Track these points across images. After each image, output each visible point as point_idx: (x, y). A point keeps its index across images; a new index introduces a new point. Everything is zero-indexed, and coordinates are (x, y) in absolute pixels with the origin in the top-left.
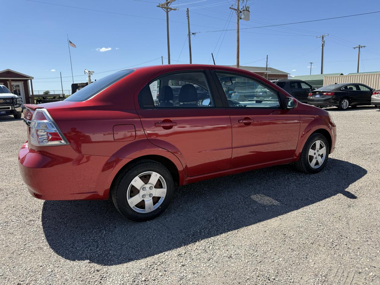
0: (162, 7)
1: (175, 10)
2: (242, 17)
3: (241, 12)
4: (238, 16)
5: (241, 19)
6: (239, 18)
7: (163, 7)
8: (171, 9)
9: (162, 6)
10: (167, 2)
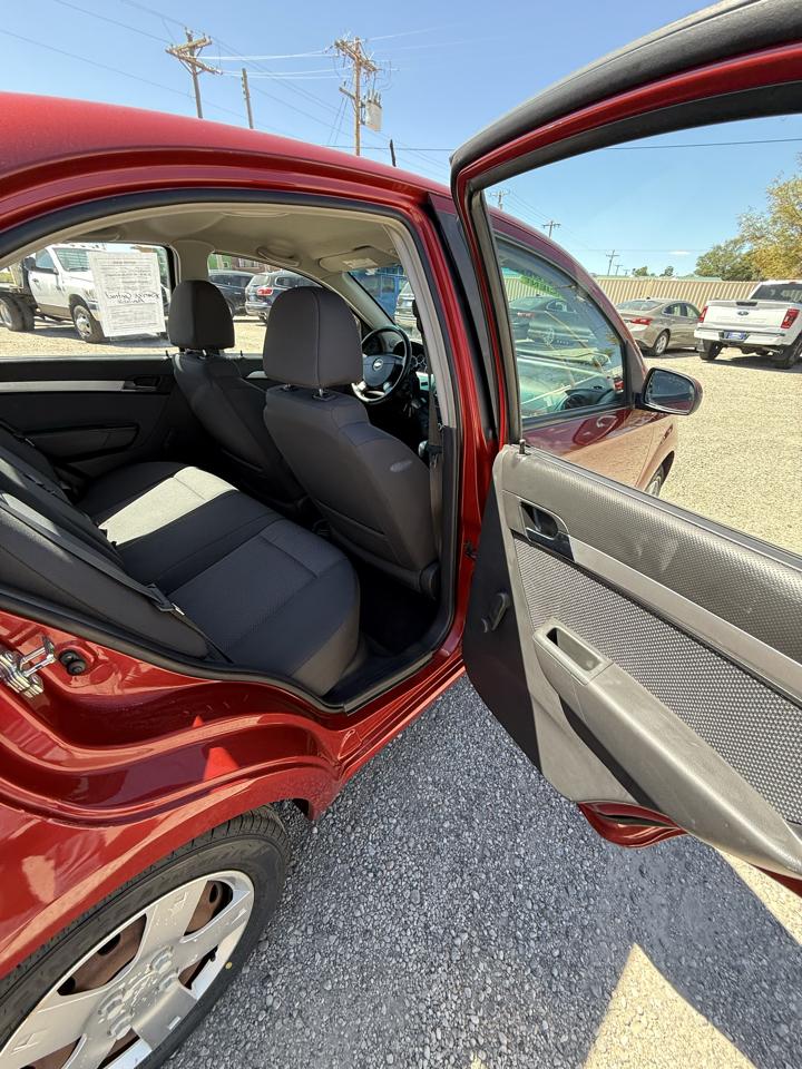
0: (180, 58)
1: (213, 72)
2: (367, 118)
3: (363, 105)
4: (358, 116)
5: (363, 123)
6: (360, 122)
7: (183, 58)
8: (203, 68)
9: (178, 54)
10: (190, 44)
